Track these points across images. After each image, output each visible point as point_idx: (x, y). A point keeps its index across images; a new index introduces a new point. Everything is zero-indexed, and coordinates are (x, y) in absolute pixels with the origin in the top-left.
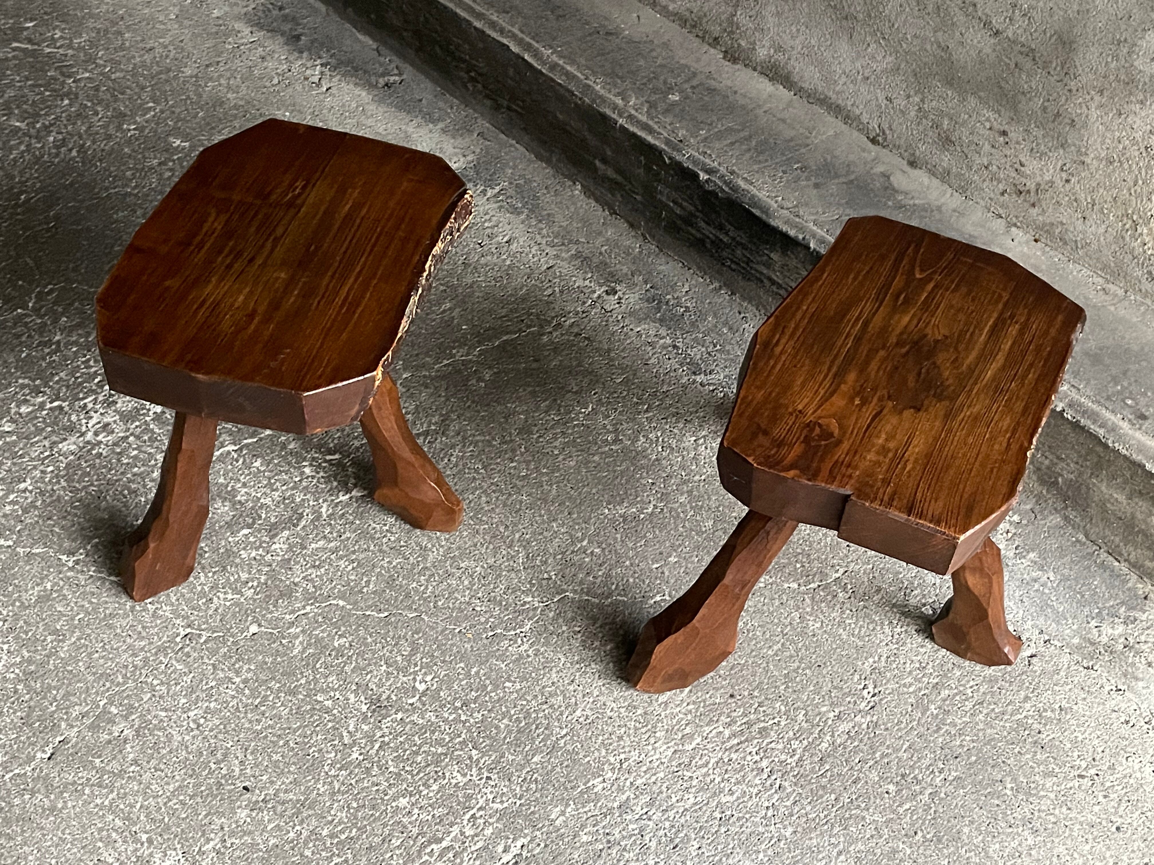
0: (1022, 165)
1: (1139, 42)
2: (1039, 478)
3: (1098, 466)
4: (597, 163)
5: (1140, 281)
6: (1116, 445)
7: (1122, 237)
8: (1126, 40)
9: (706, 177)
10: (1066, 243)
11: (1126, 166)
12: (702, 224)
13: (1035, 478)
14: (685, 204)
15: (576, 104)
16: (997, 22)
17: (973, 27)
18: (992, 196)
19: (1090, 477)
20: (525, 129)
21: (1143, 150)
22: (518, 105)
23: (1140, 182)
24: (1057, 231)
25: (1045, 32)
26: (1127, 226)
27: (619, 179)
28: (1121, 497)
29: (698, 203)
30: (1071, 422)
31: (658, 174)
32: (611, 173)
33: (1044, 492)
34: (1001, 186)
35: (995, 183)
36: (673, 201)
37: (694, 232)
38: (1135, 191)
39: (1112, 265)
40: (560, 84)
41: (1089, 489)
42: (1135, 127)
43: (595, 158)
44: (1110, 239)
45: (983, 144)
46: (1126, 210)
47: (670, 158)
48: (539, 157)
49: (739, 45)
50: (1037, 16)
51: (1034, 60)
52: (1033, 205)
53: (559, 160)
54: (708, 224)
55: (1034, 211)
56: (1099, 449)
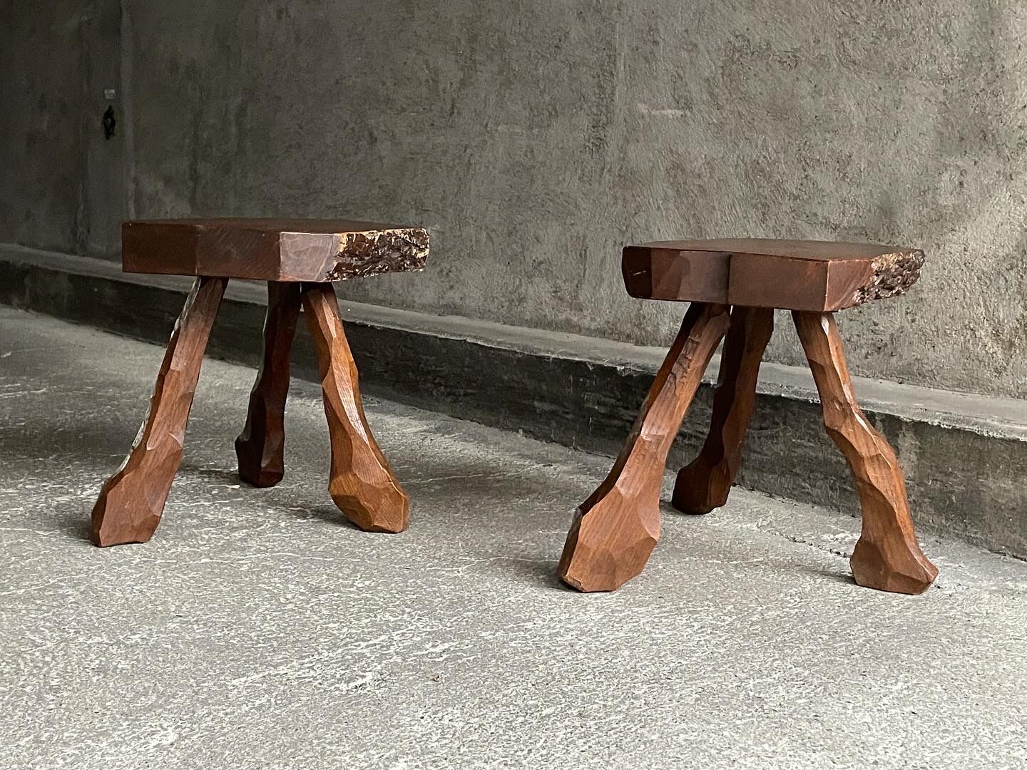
0: (876, 324)
1: (939, 185)
2: (936, 509)
3: (981, 462)
4: (536, 403)
5: (991, 382)
6: (990, 433)
7: (968, 349)
8: (929, 189)
9: (623, 368)
10: (924, 377)
11: (954, 286)
12: (623, 411)
13: (932, 511)
14: (607, 399)
15: (518, 360)
16: (834, 219)
17: (818, 231)
18: (858, 363)
19: (978, 478)
20: (478, 407)
21: (963, 267)
22: (472, 388)
23: (968, 294)
24: (915, 368)
25: (870, 211)
26: (968, 337)
27: (553, 407)
28: (1007, 484)
29: (618, 393)
30: (948, 430)
31: (584, 383)
32: (547, 407)
33: (944, 521)
34: (864, 352)
35: (858, 351)
36: (599, 403)
37: (616, 422)
38: (966, 304)
39: (965, 377)
40: (505, 350)
41: (979, 492)
42: (952, 251)
43: (534, 399)
44: (958, 355)
45: (843, 322)
46: (964, 323)
47: (593, 365)
48: (490, 424)
49: (646, 331)
50: (861, 201)
51: (867, 235)
52: (892, 355)
53: (505, 418)
54: (627, 408)
55: (894, 360)
56: (978, 444)
